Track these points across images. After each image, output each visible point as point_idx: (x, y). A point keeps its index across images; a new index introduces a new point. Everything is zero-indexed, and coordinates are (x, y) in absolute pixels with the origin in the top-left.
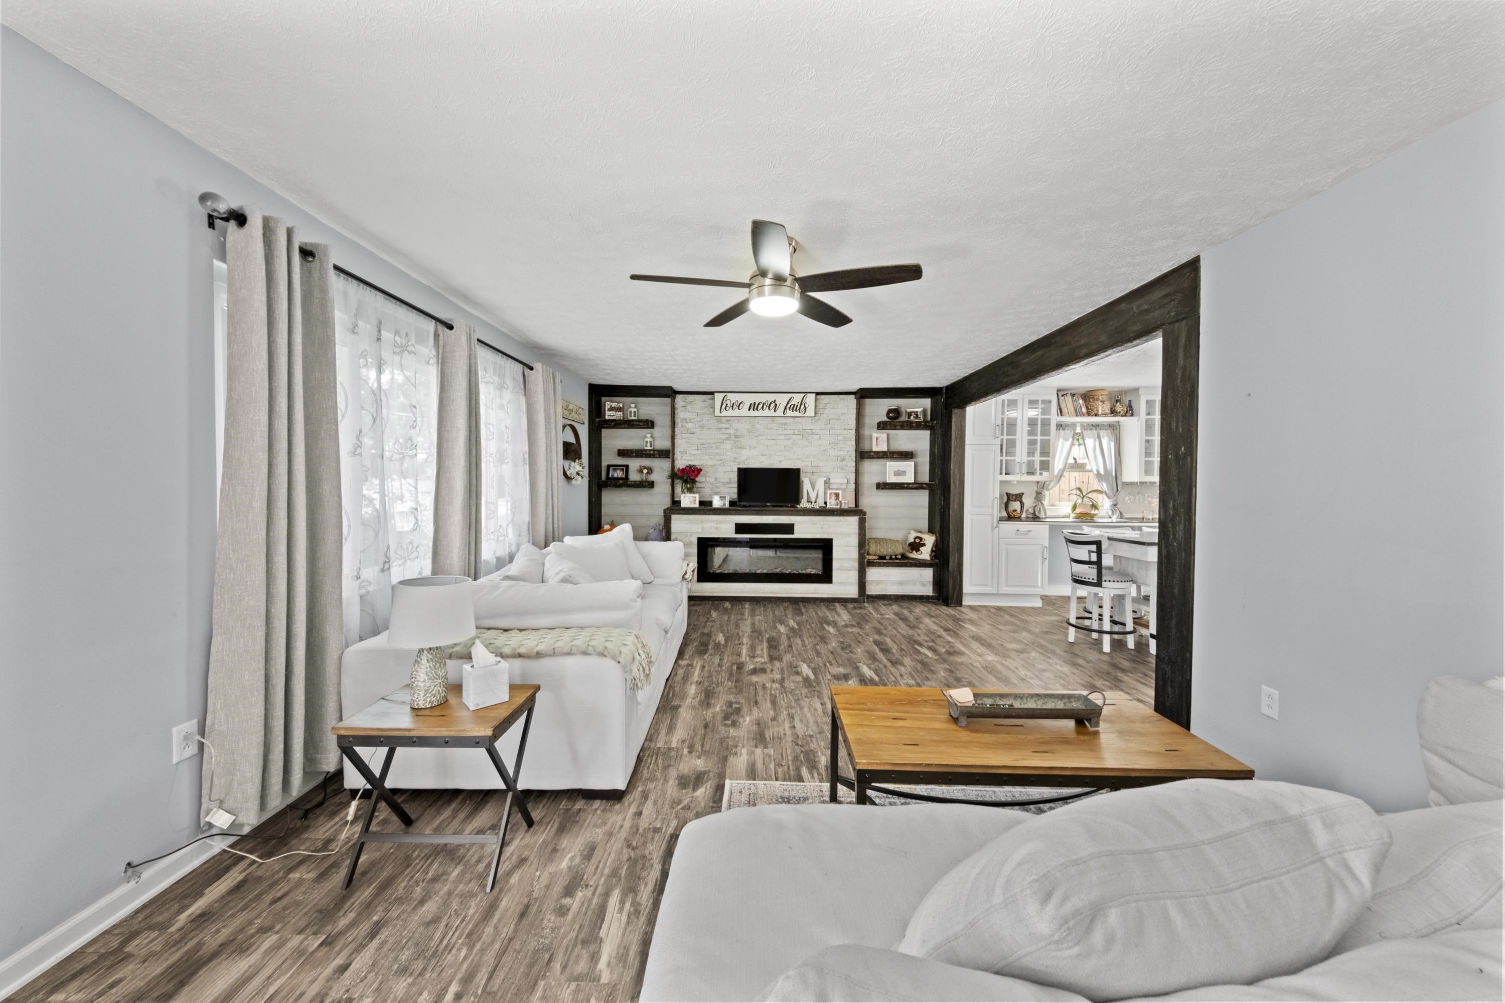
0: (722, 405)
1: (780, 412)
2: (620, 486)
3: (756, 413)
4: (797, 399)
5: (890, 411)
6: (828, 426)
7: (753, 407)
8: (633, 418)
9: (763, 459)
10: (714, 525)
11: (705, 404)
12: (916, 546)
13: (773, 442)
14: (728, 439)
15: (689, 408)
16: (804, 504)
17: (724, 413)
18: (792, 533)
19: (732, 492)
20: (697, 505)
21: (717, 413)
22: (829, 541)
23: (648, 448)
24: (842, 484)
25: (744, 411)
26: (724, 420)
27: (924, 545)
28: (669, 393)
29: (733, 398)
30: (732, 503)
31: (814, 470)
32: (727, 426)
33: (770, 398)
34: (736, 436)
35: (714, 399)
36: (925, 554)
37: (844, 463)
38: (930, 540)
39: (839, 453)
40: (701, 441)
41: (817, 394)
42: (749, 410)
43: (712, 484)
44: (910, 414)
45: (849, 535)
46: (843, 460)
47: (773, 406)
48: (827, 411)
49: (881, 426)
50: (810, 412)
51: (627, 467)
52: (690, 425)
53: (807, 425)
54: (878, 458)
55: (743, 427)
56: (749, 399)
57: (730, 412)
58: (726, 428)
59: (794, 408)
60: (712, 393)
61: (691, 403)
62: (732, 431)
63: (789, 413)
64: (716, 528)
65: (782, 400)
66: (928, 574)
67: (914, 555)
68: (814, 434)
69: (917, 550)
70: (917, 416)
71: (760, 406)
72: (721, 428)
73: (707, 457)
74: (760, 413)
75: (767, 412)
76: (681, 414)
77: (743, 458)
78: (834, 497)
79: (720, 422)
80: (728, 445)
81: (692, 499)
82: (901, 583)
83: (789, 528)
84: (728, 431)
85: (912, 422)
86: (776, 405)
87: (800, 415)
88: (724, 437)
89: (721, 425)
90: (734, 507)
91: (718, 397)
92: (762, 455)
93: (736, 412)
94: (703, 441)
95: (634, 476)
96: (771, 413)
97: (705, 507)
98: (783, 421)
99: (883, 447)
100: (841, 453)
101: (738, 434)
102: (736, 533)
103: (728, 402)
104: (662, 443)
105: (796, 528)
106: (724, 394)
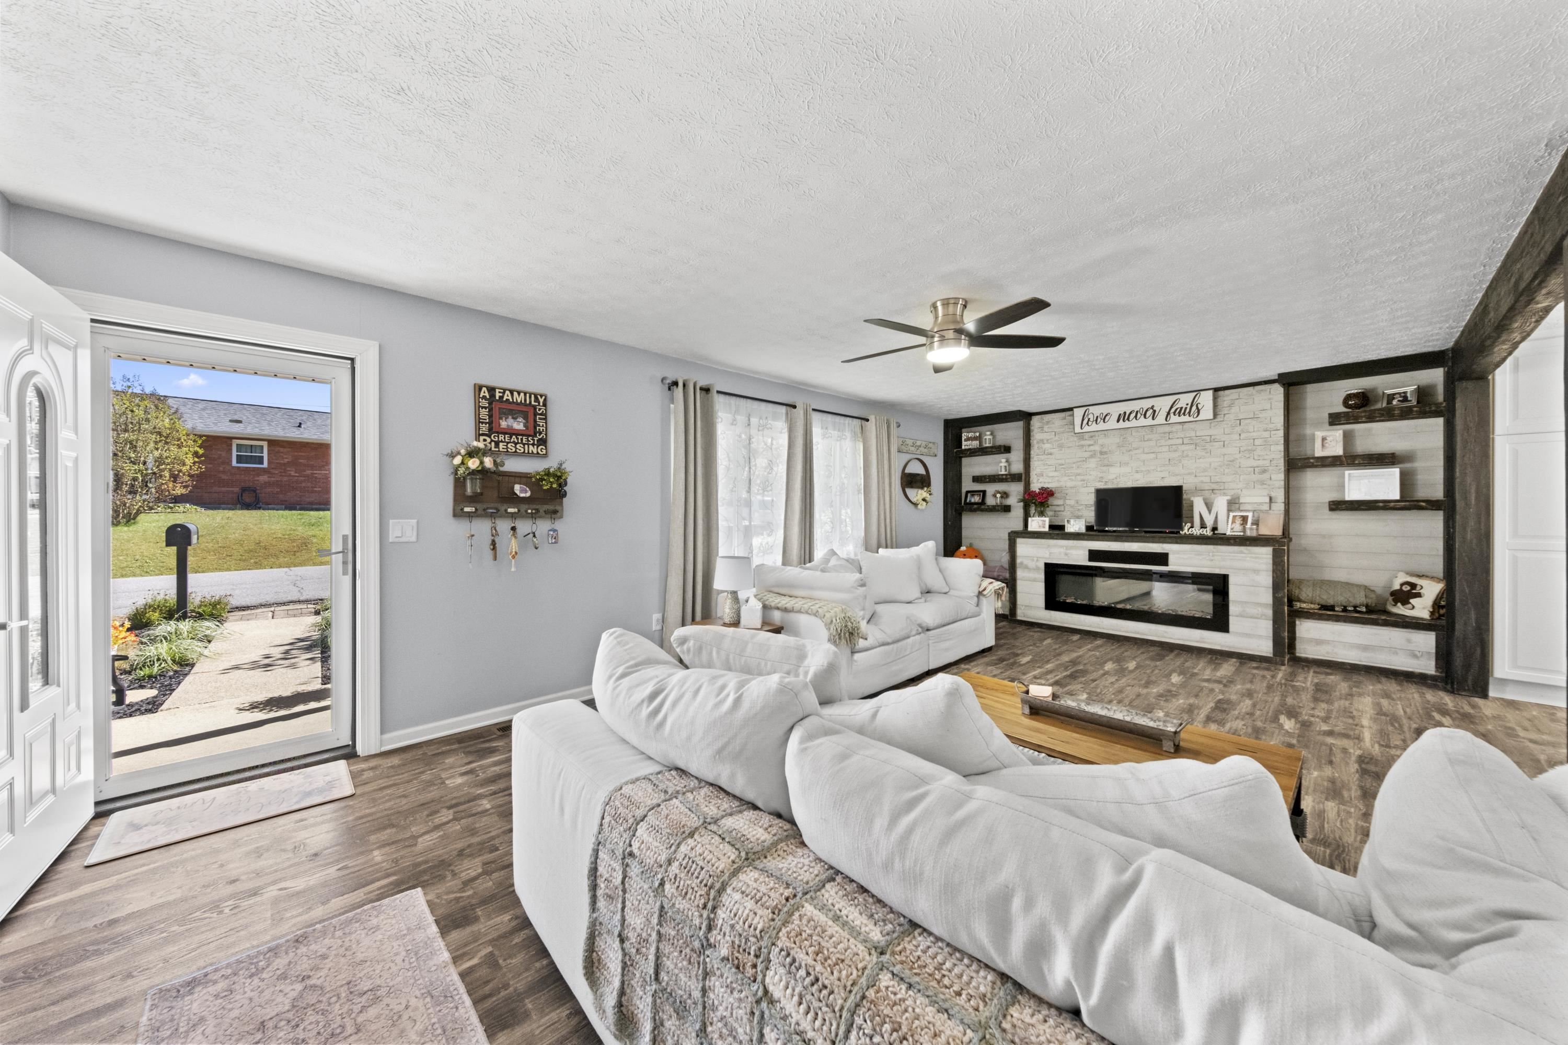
0: (1083, 420)
1: (1160, 419)
2: (975, 511)
3: (1127, 424)
4: (1185, 400)
5: (1349, 397)
6: (1238, 429)
7: (1123, 417)
8: (987, 445)
9: (1138, 476)
10: (1062, 550)
11: (1065, 422)
12: (1405, 595)
13: (1153, 456)
14: (1092, 457)
15: (1046, 429)
16: (1186, 530)
17: (1086, 429)
18: (1166, 563)
19: (1090, 515)
20: (1047, 529)
21: (1078, 429)
22: (1224, 578)
23: (1003, 472)
24: (1261, 504)
25: (1112, 424)
26: (1087, 436)
27: (1419, 595)
28: (1025, 417)
29: (1096, 411)
30: (1089, 528)
31: (1214, 486)
32: (1091, 442)
33: (1146, 404)
34: (1101, 453)
35: (1073, 415)
36: (1421, 608)
37: (1266, 476)
38: (1431, 590)
39: (1255, 463)
40: (1060, 462)
41: (1216, 390)
42: (1118, 421)
43: (1072, 507)
44: (1391, 397)
45: (1256, 571)
46: (1264, 471)
47: (1150, 412)
48: (1234, 410)
49: (1335, 419)
50: (1207, 412)
51: (984, 492)
52: (1047, 446)
53: (1203, 431)
54: (1324, 466)
55: (1111, 441)
56: (1116, 410)
57: (1094, 427)
58: (1090, 445)
59: (1180, 412)
60: (1071, 409)
61: (1048, 423)
62: (1097, 448)
63: (1174, 419)
64: (1066, 554)
65: (1163, 405)
66: (1427, 641)
67: (1400, 610)
68: (1215, 441)
69: (1405, 602)
70: (1405, 399)
71: (1133, 415)
72: (1083, 446)
73: (1066, 478)
74: (1133, 423)
75: (1142, 421)
76: (1036, 436)
77: (1111, 477)
78: (1239, 521)
79: (1083, 439)
80: (1092, 463)
81: (1041, 523)
82: (1365, 648)
83: (1162, 559)
84: (1092, 448)
85: (1393, 409)
86: (1155, 411)
87: (1191, 419)
88: (1087, 454)
89: (1083, 442)
90: (1091, 532)
91: (1078, 413)
92: (1137, 472)
93: (1101, 426)
94: (1063, 462)
95: (990, 501)
96: (1149, 421)
97: (1057, 530)
98: (1167, 429)
99: (1337, 450)
100: (1260, 463)
101: (1105, 450)
102: (1090, 560)
103: (1091, 416)
104: (1018, 467)
105: (1171, 558)
106: (1084, 409)
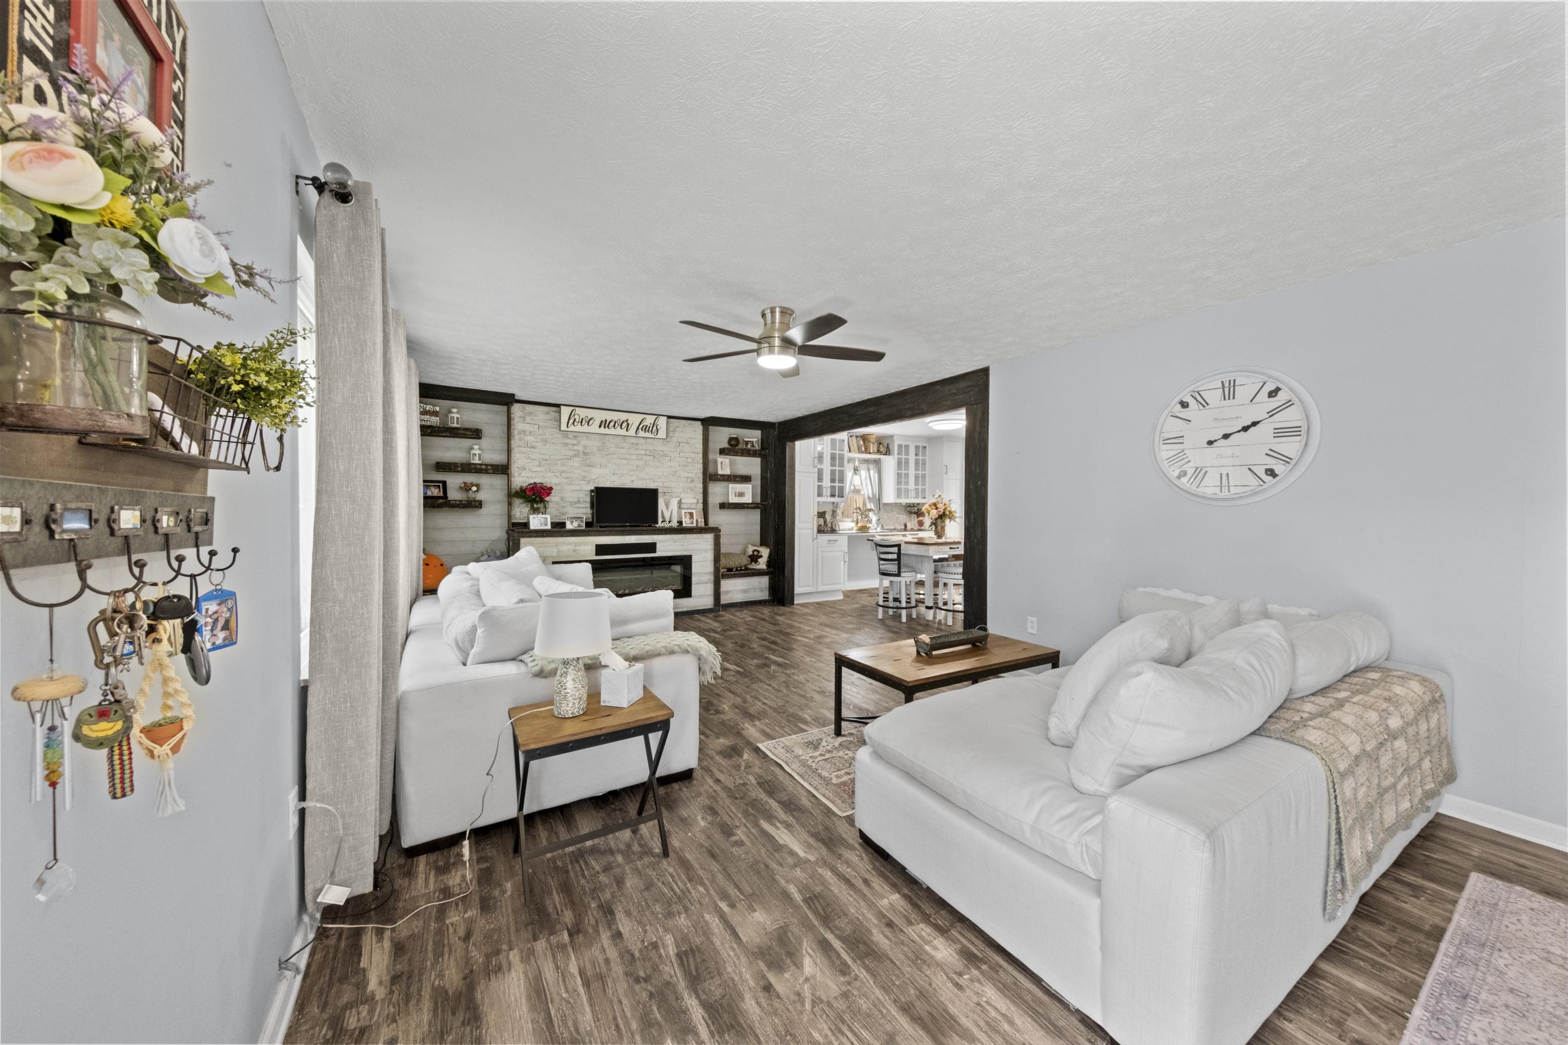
0: (569, 419)
1: (632, 432)
2: (440, 506)
3: (606, 431)
4: (649, 420)
5: (731, 439)
6: (678, 449)
7: (604, 424)
8: (455, 425)
9: (615, 478)
10: (571, 547)
11: (549, 417)
12: (754, 558)
13: (624, 461)
14: (575, 456)
15: (528, 419)
16: (660, 524)
17: (572, 428)
18: (654, 551)
19: (585, 511)
20: (549, 527)
21: (564, 427)
22: (689, 558)
23: (477, 461)
24: (691, 504)
25: (594, 428)
26: (570, 435)
27: (761, 557)
28: (506, 400)
29: (582, 413)
30: (588, 524)
31: (665, 490)
32: (575, 442)
33: (623, 416)
34: (584, 453)
35: (560, 412)
36: (762, 564)
37: (692, 485)
38: (765, 552)
39: (688, 475)
40: (544, 457)
41: (669, 417)
42: (600, 427)
43: (557, 503)
44: (747, 443)
45: (706, 551)
46: (692, 481)
47: (625, 425)
48: (677, 434)
49: (722, 452)
50: (662, 434)
51: (444, 483)
52: (530, 438)
53: (659, 447)
54: (724, 480)
55: (593, 444)
56: (600, 416)
57: (578, 428)
58: (574, 445)
59: (646, 429)
60: (558, 406)
61: (530, 414)
62: (580, 448)
63: (641, 433)
64: (575, 551)
65: (635, 420)
66: (764, 581)
67: (754, 566)
68: (665, 455)
69: (756, 562)
70: (753, 446)
71: (612, 424)
72: (567, 444)
73: (550, 474)
74: (611, 431)
75: (618, 431)
76: (518, 425)
77: (594, 477)
78: (688, 516)
79: (567, 437)
80: (576, 462)
81: (542, 520)
82: (745, 591)
83: (652, 547)
84: (575, 447)
85: (749, 450)
86: (628, 424)
87: (652, 436)
88: (571, 453)
89: (567, 441)
90: (590, 528)
91: (565, 411)
92: (614, 474)
93: (585, 428)
94: (547, 457)
95: (454, 495)
96: (623, 432)
97: (558, 529)
98: (635, 440)
99: (727, 472)
100: (691, 475)
101: (587, 451)
102: (597, 554)
103: (577, 417)
104: (497, 458)
105: (658, 547)
106: (572, 408)
